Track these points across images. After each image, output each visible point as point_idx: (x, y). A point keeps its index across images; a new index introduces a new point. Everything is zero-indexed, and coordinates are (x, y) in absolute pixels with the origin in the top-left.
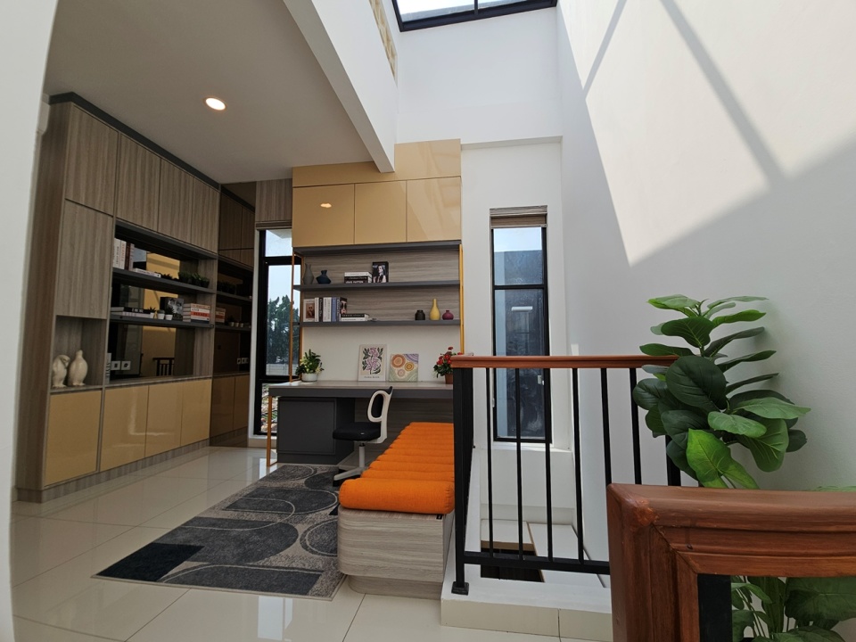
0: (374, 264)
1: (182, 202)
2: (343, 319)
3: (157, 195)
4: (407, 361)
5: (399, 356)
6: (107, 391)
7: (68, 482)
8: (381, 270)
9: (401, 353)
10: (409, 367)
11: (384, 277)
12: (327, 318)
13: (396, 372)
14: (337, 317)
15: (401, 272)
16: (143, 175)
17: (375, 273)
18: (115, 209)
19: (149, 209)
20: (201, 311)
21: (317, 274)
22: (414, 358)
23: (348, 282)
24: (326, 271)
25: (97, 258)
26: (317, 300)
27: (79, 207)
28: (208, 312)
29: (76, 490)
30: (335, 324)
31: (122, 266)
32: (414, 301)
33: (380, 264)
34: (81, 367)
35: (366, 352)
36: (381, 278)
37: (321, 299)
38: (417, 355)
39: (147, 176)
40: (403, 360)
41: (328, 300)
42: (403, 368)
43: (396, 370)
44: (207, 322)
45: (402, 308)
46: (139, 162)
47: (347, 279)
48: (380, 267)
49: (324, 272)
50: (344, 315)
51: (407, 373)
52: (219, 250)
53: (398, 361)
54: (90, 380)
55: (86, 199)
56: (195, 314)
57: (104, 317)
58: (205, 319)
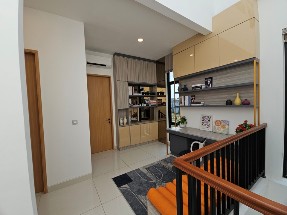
0: (206, 79)
1: (145, 71)
2: (192, 105)
3: (138, 72)
4: (223, 124)
5: (219, 121)
6: (131, 126)
7: (124, 147)
8: (209, 82)
9: (220, 119)
10: (224, 127)
11: (211, 84)
12: (187, 104)
13: (217, 128)
14: (190, 104)
15: (218, 81)
16: (134, 67)
17: (206, 83)
18: (128, 80)
19: (136, 76)
20: (154, 102)
21: (183, 87)
22: (227, 123)
23: (194, 89)
24: (186, 85)
25: (125, 94)
26: (183, 97)
27: (120, 82)
28: (156, 102)
29: (127, 149)
30: (189, 106)
31: (131, 94)
32: (227, 94)
33: (208, 78)
34: (125, 120)
35: (203, 118)
36: (209, 85)
37: (184, 97)
38: (229, 122)
39: (135, 67)
40: (221, 123)
41: (187, 97)
42: (220, 127)
43: (217, 127)
44: (156, 105)
45: (220, 98)
46: (132, 64)
47: (193, 88)
48: (209, 80)
49: (185, 86)
50: (193, 103)
51: (222, 129)
52: (157, 82)
53: (218, 123)
54: (127, 123)
55: (121, 79)
56: (152, 103)
57: (128, 108)
58: (155, 104)
